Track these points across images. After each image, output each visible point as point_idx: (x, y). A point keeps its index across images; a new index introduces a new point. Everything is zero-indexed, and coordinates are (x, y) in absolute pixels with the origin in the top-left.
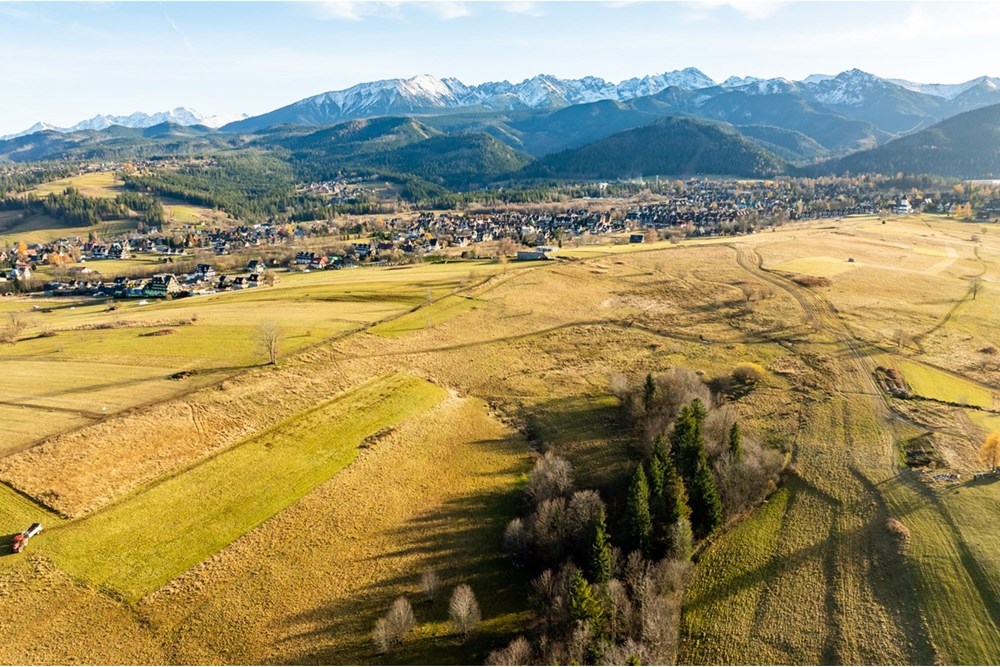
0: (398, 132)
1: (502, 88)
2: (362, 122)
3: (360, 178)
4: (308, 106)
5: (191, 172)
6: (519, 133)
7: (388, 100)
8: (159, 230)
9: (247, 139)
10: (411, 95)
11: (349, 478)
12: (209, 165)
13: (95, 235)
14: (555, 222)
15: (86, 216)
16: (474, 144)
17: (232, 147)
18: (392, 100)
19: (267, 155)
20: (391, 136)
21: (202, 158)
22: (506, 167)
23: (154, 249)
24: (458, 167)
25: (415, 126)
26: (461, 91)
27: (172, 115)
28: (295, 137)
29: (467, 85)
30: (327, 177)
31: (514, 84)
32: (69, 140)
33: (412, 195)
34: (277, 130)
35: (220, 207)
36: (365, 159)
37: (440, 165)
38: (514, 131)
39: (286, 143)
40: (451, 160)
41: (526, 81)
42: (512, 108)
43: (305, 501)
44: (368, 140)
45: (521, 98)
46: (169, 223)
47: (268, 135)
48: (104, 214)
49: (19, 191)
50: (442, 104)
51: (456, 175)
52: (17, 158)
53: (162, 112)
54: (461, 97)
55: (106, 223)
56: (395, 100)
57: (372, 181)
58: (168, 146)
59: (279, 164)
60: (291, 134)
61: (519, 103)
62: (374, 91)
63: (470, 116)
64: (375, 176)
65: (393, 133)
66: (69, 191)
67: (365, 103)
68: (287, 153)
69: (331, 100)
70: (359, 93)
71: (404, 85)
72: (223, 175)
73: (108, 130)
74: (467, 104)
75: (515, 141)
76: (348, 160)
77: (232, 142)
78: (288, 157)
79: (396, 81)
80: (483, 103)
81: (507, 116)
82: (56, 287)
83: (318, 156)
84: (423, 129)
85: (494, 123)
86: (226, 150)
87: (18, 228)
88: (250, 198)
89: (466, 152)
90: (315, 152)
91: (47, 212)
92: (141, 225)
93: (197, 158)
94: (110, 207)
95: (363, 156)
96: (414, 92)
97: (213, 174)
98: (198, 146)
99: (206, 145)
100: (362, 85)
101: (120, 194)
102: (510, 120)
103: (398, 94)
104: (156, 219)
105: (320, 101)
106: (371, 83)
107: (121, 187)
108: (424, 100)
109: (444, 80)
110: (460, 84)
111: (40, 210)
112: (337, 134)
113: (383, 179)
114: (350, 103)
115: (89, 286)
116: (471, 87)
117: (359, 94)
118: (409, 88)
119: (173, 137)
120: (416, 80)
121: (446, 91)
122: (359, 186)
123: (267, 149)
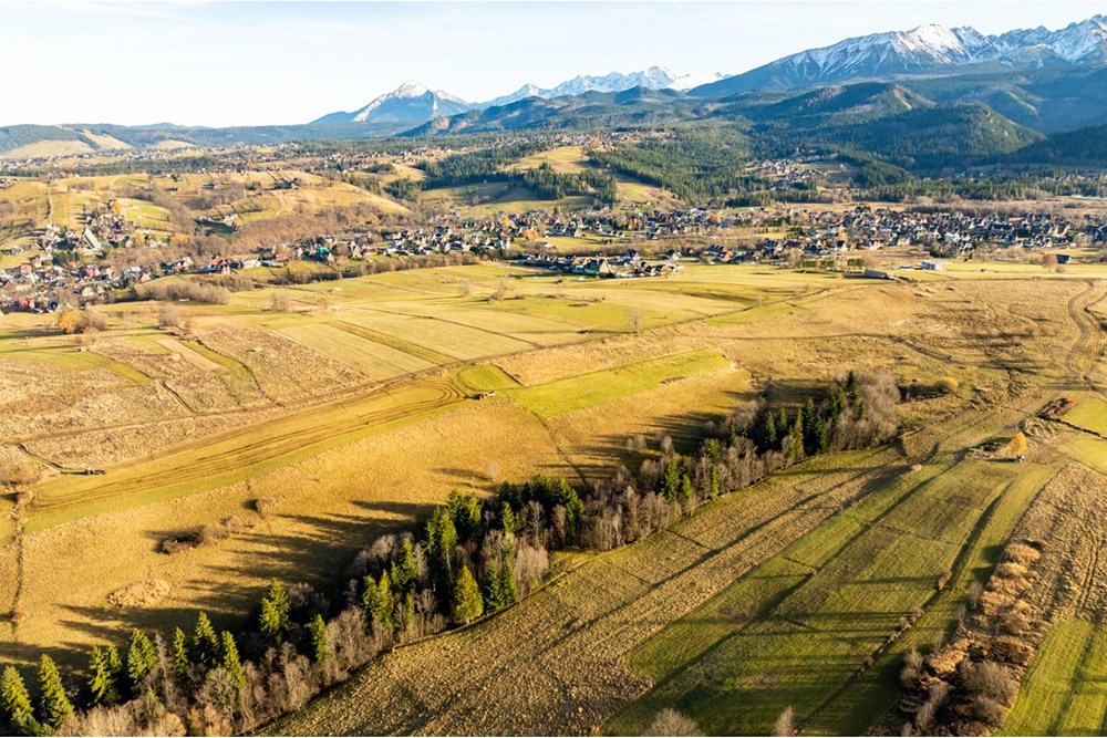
0: (875, 102)
1: (1034, 36)
2: (837, 88)
3: (817, 157)
4: (783, 68)
5: (650, 146)
6: (1039, 100)
7: (878, 57)
8: (611, 207)
9: (711, 108)
10: (908, 51)
11: (647, 394)
12: (668, 138)
13: (559, 208)
14: (993, 228)
15: (554, 191)
16: (961, 120)
17: (695, 116)
18: (883, 57)
19: (727, 127)
20: (865, 106)
21: (662, 130)
22: (998, 148)
23: (601, 230)
24: (936, 145)
25: (897, 94)
26: (975, 42)
27: (646, 74)
28: (761, 105)
29: (985, 34)
30: (784, 154)
31: (1053, 30)
32: (549, 107)
33: (867, 180)
34: (743, 98)
35: (667, 186)
36: (830, 134)
37: (914, 144)
38: (1032, 97)
39: (750, 113)
40: (929, 137)
41: (1073, 26)
42: (1040, 64)
43: (623, 399)
44: (838, 110)
45: (1058, 50)
46: (619, 201)
47: (733, 103)
48: (568, 190)
49: (506, 164)
50: (947, 60)
51: (932, 154)
52: (508, 125)
53: (637, 72)
54: (973, 50)
55: (569, 198)
56: (888, 57)
57: (828, 161)
58: (634, 116)
59: (737, 138)
60: (756, 103)
61: (1053, 57)
62: (863, 46)
63: (975, 78)
64: (834, 156)
65: (869, 103)
66: (543, 167)
67: (851, 61)
68: (748, 125)
69: (811, 59)
70: (843, 50)
71: (901, 38)
72: (679, 149)
73: (584, 96)
74: (981, 59)
75: (1029, 110)
76: (811, 134)
77: (696, 111)
78: (749, 129)
79: (892, 35)
80: (1001, 59)
81: (1027, 77)
82: (525, 258)
83: (780, 129)
84: (907, 97)
85: (1005, 87)
86: (689, 120)
87: (503, 198)
88: (699, 177)
89: (950, 128)
90: (777, 124)
91: (525, 185)
92: (596, 202)
93: (658, 131)
94: (574, 183)
95: (829, 129)
96: (912, 47)
97: (670, 148)
98: (662, 116)
99: (669, 115)
100: (850, 41)
101: (583, 169)
102: (1030, 82)
103: (892, 49)
104: (610, 196)
105: (798, 61)
106: (861, 38)
107: (586, 162)
108: (924, 56)
109: (954, 31)
110: (975, 33)
111: (520, 183)
112: (806, 103)
113: (842, 159)
114: (832, 62)
115: (548, 259)
116: (990, 37)
117: (845, 51)
118: (906, 42)
119: (642, 103)
120: (918, 32)
121: (953, 43)
122: (814, 166)
123: (729, 120)
